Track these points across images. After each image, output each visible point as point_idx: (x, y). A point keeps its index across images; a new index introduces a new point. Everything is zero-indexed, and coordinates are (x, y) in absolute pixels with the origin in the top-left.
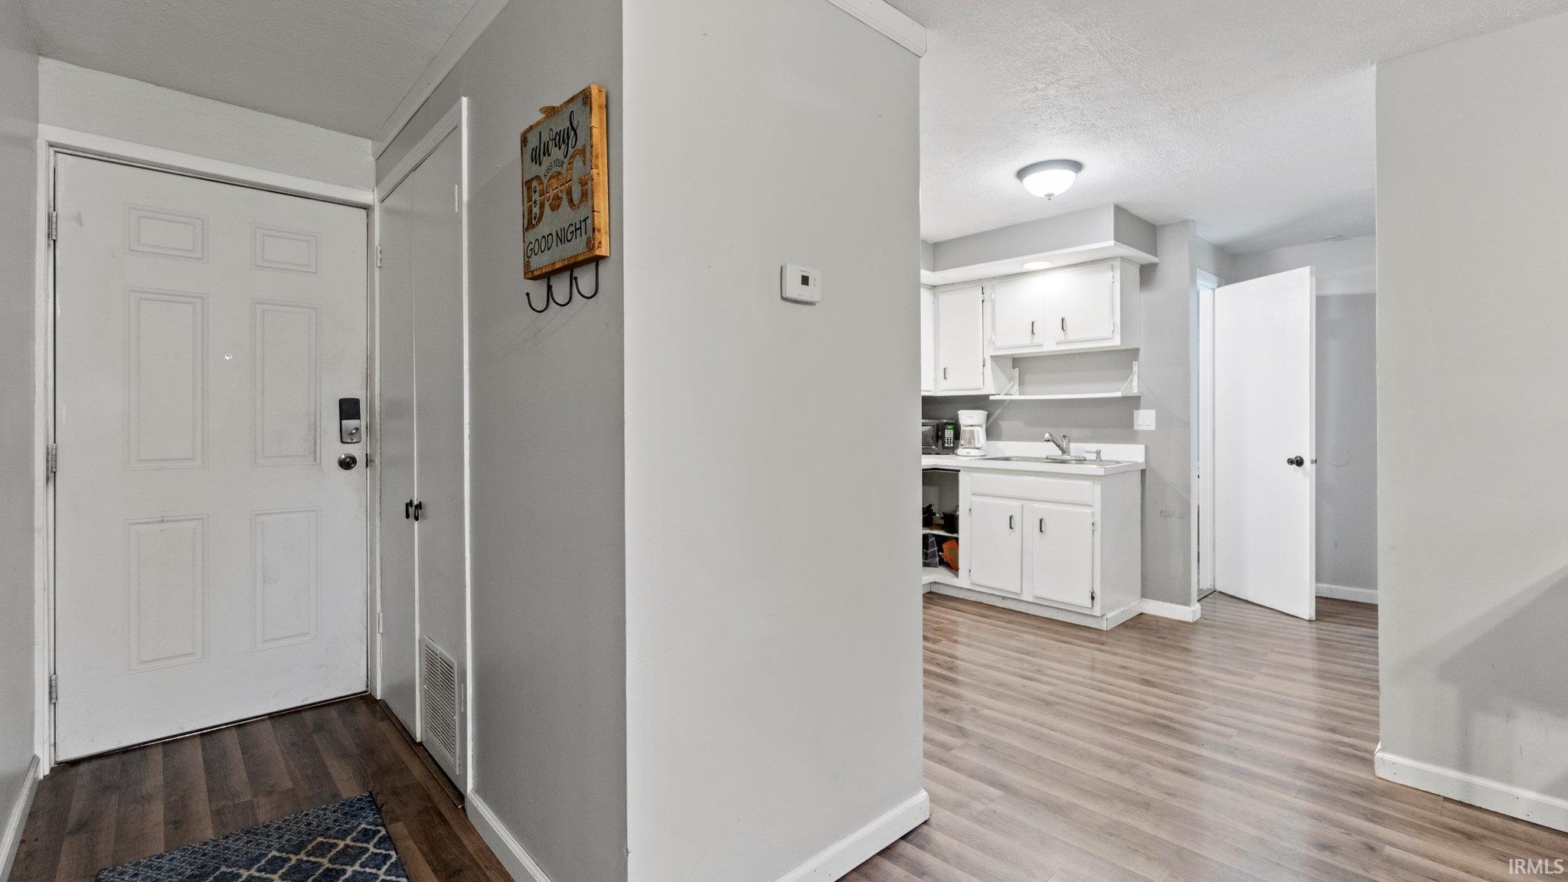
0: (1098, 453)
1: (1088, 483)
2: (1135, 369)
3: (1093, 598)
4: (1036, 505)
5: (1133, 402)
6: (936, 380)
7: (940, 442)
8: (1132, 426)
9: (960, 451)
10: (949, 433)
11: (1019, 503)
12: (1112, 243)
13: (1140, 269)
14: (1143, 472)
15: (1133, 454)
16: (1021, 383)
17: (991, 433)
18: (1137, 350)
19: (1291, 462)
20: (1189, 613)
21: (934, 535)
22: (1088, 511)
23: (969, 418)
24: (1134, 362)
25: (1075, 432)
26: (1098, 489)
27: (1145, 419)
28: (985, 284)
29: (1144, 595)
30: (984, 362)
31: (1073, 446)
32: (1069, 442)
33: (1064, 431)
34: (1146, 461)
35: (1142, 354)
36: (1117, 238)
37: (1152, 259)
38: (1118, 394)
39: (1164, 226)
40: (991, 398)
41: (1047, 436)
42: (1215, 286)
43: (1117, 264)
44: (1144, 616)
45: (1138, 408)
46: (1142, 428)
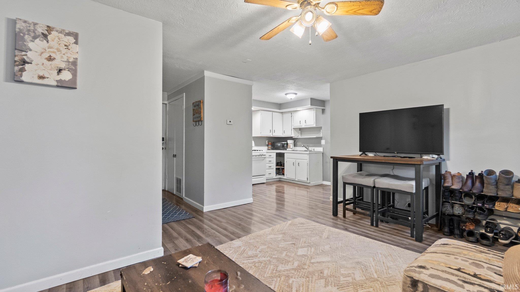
0: (314, 149)
1: (307, 155)
2: (321, 131)
3: (307, 179)
4: (298, 160)
5: (321, 138)
6: (282, 133)
7: (283, 147)
8: (321, 144)
9: (288, 149)
10: (285, 145)
11: (295, 160)
12: (310, 106)
13: (322, 111)
14: (323, 153)
15: (320, 149)
16: (301, 134)
17: (295, 145)
18: (321, 127)
21: (281, 168)
22: (307, 161)
23: (290, 142)
25: (311, 145)
26: (308, 156)
27: (323, 142)
28: (292, 112)
29: (323, 180)
30: (292, 129)
31: (310, 148)
32: (309, 147)
33: (308, 145)
34: (323, 151)
35: (323, 128)
36: (311, 105)
37: (324, 108)
38: (315, 137)
39: (326, 101)
40: (293, 137)
41: (303, 145)
43: (315, 109)
44: (322, 184)
45: (322, 140)
46: (322, 144)
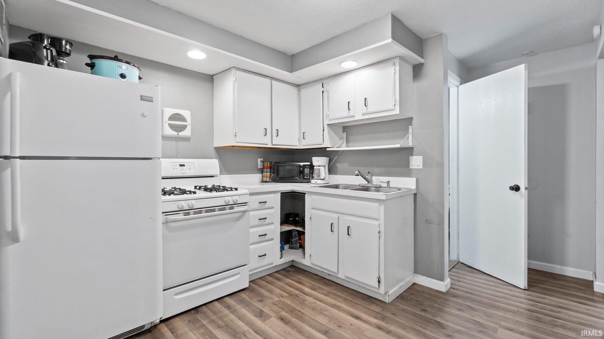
0: (388, 183)
1: (376, 204)
2: (410, 130)
3: (379, 282)
4: (346, 217)
5: (409, 151)
6: (299, 140)
7: (302, 175)
8: (409, 167)
9: (313, 181)
10: (307, 171)
11: (336, 216)
12: (390, 40)
13: (414, 68)
14: (415, 195)
15: (408, 183)
16: (347, 141)
17: (331, 170)
18: (411, 118)
19: (512, 188)
20: (442, 286)
22: (376, 223)
23: (318, 161)
24: (410, 126)
25: (376, 170)
26: (382, 208)
27: (416, 162)
28: (325, 82)
29: (416, 271)
30: (323, 128)
31: (374, 178)
32: (372, 176)
33: (370, 169)
34: (417, 188)
35: (414, 121)
37: (422, 60)
38: (398, 146)
39: (427, 39)
40: (328, 149)
41: (357, 172)
42: (459, 84)
43: (397, 61)
44: (415, 287)
45: (412, 155)
46: (415, 167)
